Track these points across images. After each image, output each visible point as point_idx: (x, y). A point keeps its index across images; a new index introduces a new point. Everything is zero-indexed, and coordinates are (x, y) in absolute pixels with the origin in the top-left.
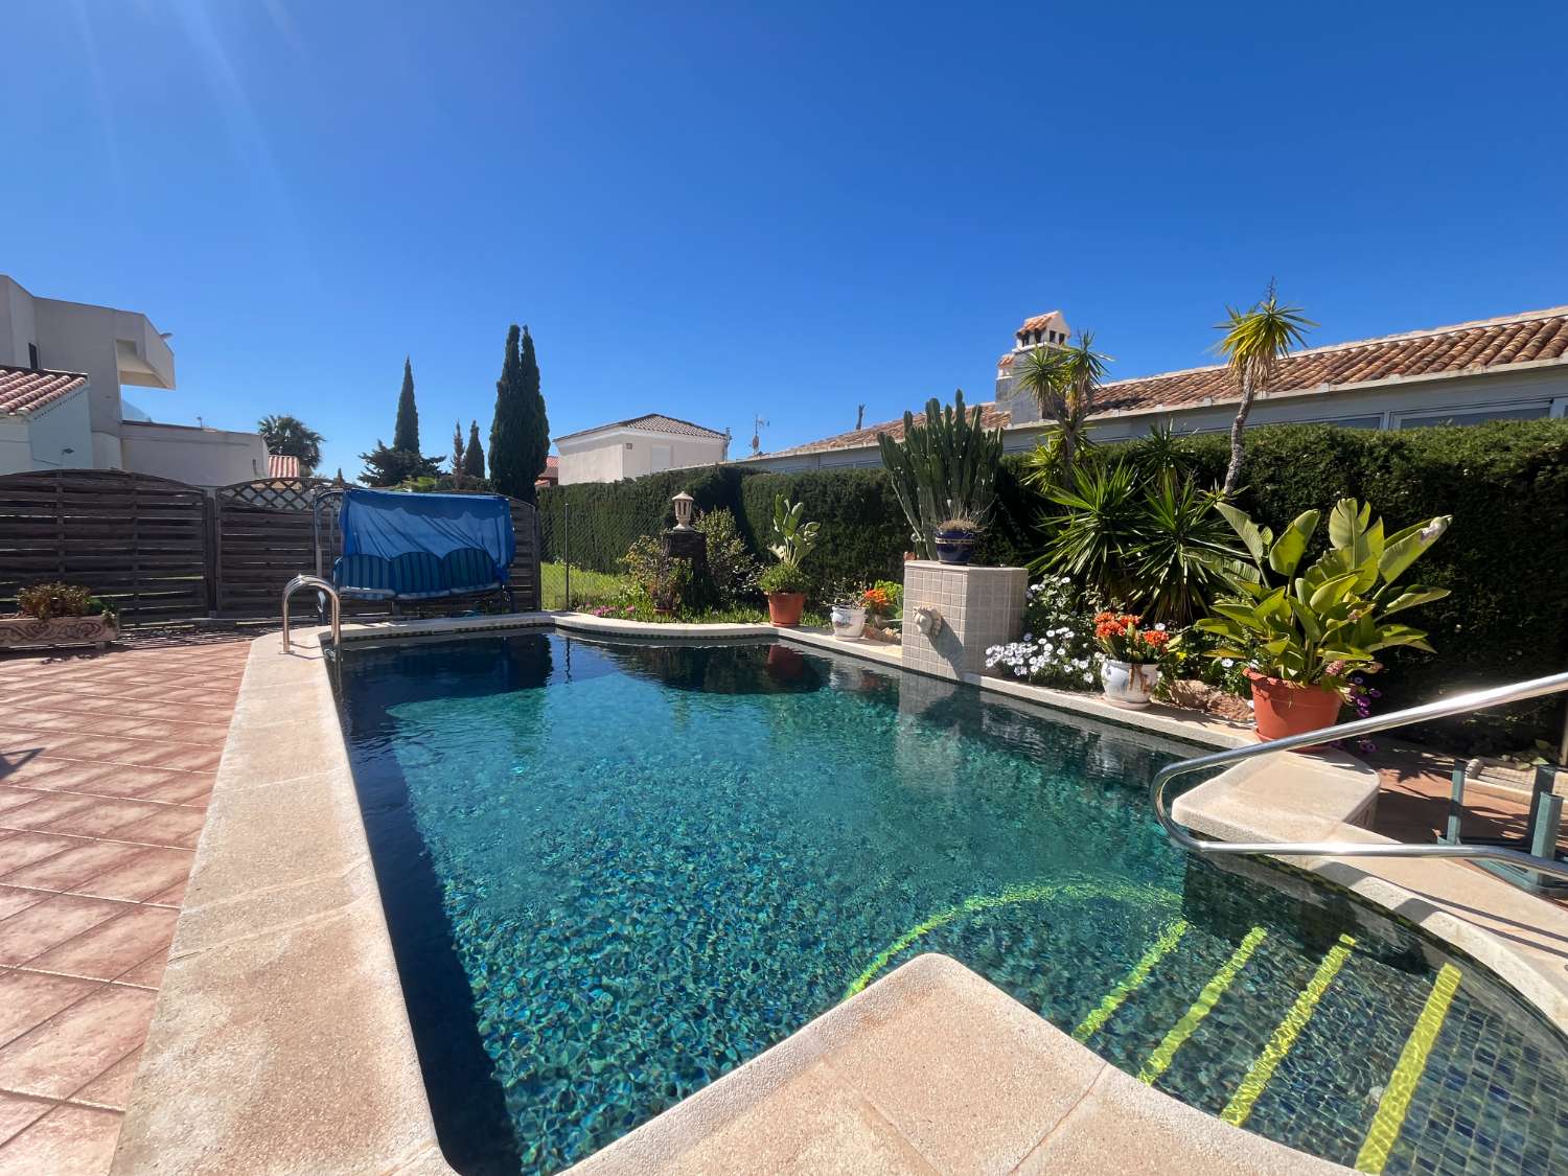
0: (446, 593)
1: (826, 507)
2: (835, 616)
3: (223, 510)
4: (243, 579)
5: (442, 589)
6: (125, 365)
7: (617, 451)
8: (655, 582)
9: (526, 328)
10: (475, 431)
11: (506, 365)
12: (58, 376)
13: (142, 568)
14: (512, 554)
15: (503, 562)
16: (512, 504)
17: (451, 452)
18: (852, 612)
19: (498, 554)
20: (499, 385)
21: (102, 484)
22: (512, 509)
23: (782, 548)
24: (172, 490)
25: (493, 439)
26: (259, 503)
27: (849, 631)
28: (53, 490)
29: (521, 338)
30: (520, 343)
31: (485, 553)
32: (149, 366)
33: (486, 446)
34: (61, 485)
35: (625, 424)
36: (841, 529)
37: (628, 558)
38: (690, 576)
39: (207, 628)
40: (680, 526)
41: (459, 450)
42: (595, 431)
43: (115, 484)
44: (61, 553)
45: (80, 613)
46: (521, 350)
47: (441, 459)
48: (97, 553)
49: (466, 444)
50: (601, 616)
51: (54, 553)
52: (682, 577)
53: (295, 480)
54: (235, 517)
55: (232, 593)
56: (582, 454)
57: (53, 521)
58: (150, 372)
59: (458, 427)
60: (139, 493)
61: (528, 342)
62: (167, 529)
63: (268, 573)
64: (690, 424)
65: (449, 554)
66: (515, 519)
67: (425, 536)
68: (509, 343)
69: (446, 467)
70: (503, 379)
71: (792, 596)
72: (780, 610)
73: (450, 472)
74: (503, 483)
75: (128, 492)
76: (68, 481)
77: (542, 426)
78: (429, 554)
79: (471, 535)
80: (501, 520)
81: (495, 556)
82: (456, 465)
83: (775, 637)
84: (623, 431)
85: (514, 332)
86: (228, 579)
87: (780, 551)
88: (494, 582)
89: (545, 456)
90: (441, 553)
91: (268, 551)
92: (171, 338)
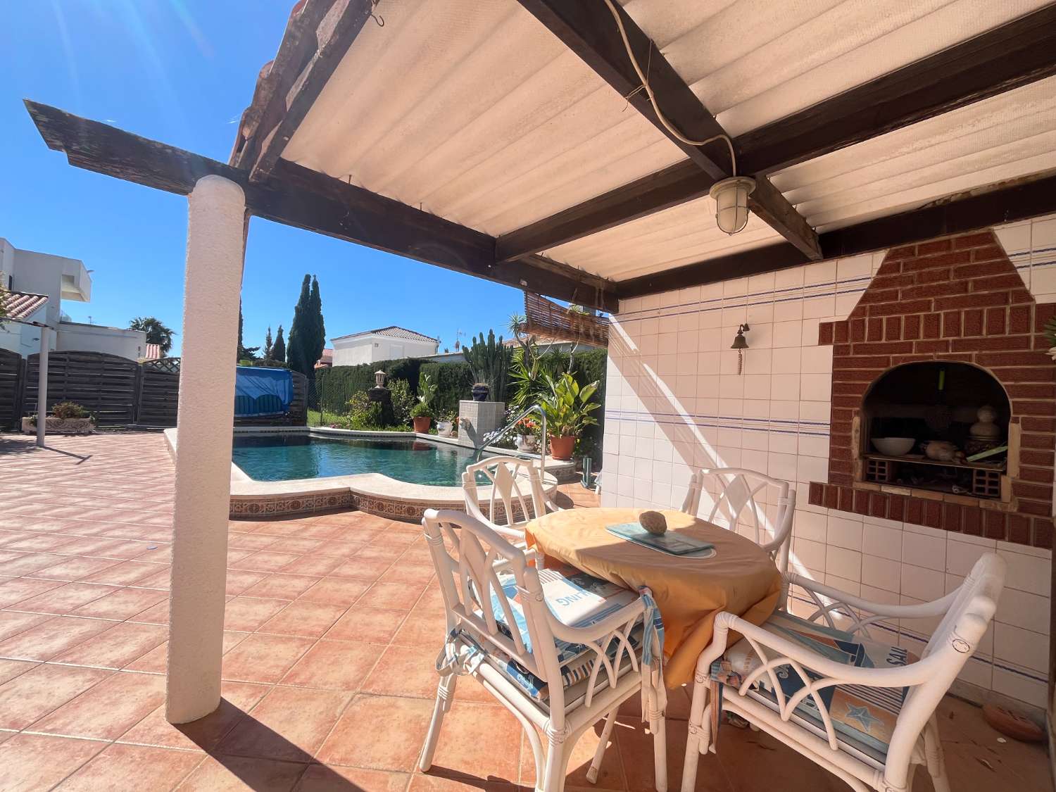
0: (256, 415)
1: (453, 379)
2: (438, 426)
3: (146, 372)
4: (151, 406)
5: (255, 412)
6: (66, 288)
7: (369, 348)
8: (365, 414)
9: (315, 276)
10: (281, 331)
11: (301, 297)
12: (31, 296)
13: (103, 399)
14: (291, 400)
15: (286, 402)
16: (293, 374)
17: (263, 345)
18: (446, 424)
19: (285, 398)
20: (296, 308)
21: (89, 358)
22: (293, 377)
23: (423, 397)
24: (122, 362)
25: (290, 339)
26: (164, 369)
27: (444, 433)
28: (65, 360)
29: (311, 282)
30: (311, 285)
31: (278, 397)
32: (79, 289)
33: (286, 342)
34: (69, 358)
35: (375, 332)
36: (458, 391)
37: (351, 402)
38: (380, 410)
39: (133, 429)
40: (378, 387)
41: (269, 343)
42: (358, 335)
43: (94, 358)
44: (65, 390)
45: (80, 416)
46: (311, 289)
47: (257, 349)
48: (82, 391)
49: (274, 341)
50: (333, 428)
51: (62, 390)
52: (376, 411)
53: (158, 361)
54: (151, 376)
55: (147, 414)
56: (347, 350)
57: (63, 375)
58: (77, 292)
59: (269, 330)
60: (106, 363)
61: (315, 284)
62: (117, 381)
63: (164, 404)
64: (416, 333)
65: (259, 397)
66: (295, 382)
67: (247, 387)
68: (304, 284)
69: (260, 354)
70: (299, 304)
71: (425, 418)
72: (418, 425)
73: (262, 357)
74: (295, 365)
75: (100, 362)
76: (72, 357)
77: (321, 332)
78: (249, 397)
79: (271, 388)
80: (287, 381)
81: (283, 399)
82: (267, 353)
83: (415, 437)
84: (373, 336)
85: (308, 278)
86: (144, 406)
87: (422, 399)
88: (281, 411)
89: (322, 349)
90: (255, 397)
91: (166, 393)
92: (92, 273)
